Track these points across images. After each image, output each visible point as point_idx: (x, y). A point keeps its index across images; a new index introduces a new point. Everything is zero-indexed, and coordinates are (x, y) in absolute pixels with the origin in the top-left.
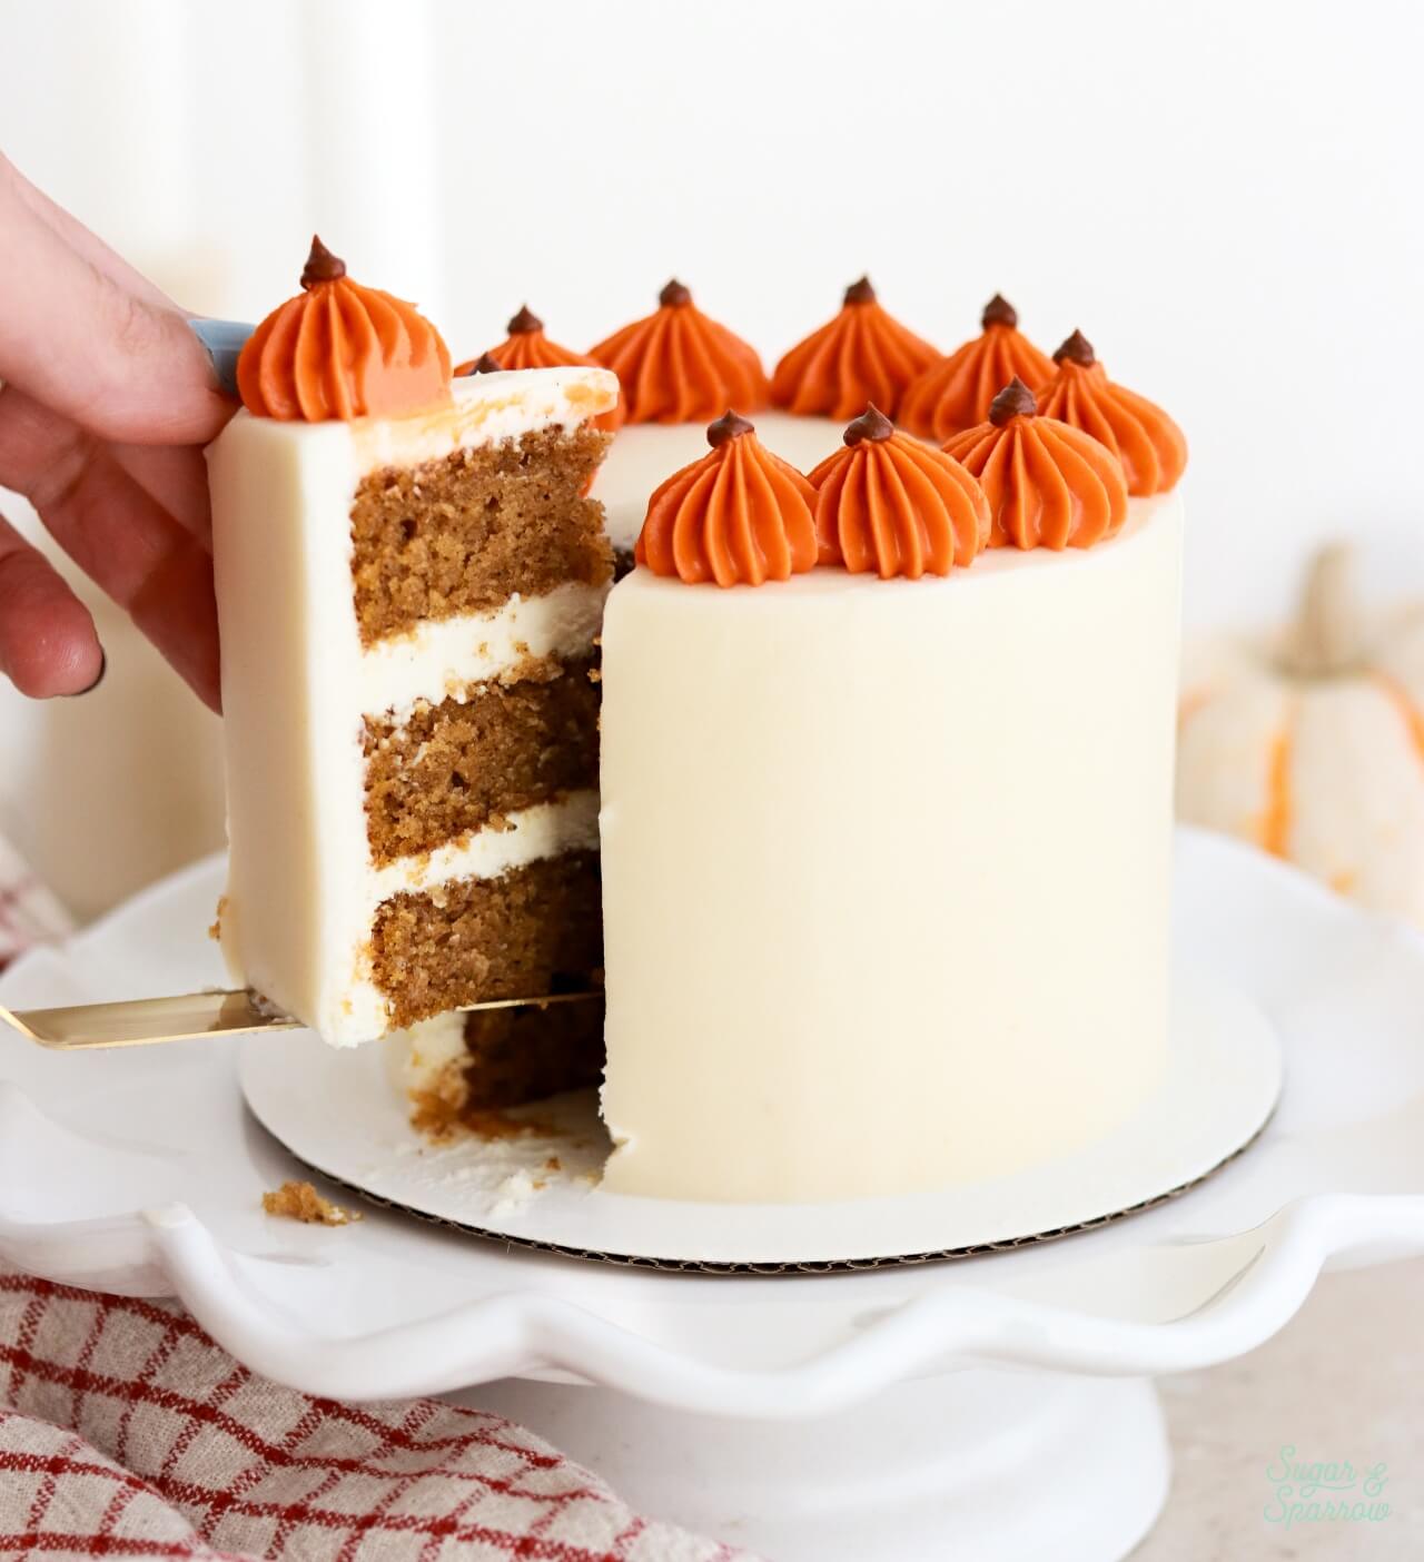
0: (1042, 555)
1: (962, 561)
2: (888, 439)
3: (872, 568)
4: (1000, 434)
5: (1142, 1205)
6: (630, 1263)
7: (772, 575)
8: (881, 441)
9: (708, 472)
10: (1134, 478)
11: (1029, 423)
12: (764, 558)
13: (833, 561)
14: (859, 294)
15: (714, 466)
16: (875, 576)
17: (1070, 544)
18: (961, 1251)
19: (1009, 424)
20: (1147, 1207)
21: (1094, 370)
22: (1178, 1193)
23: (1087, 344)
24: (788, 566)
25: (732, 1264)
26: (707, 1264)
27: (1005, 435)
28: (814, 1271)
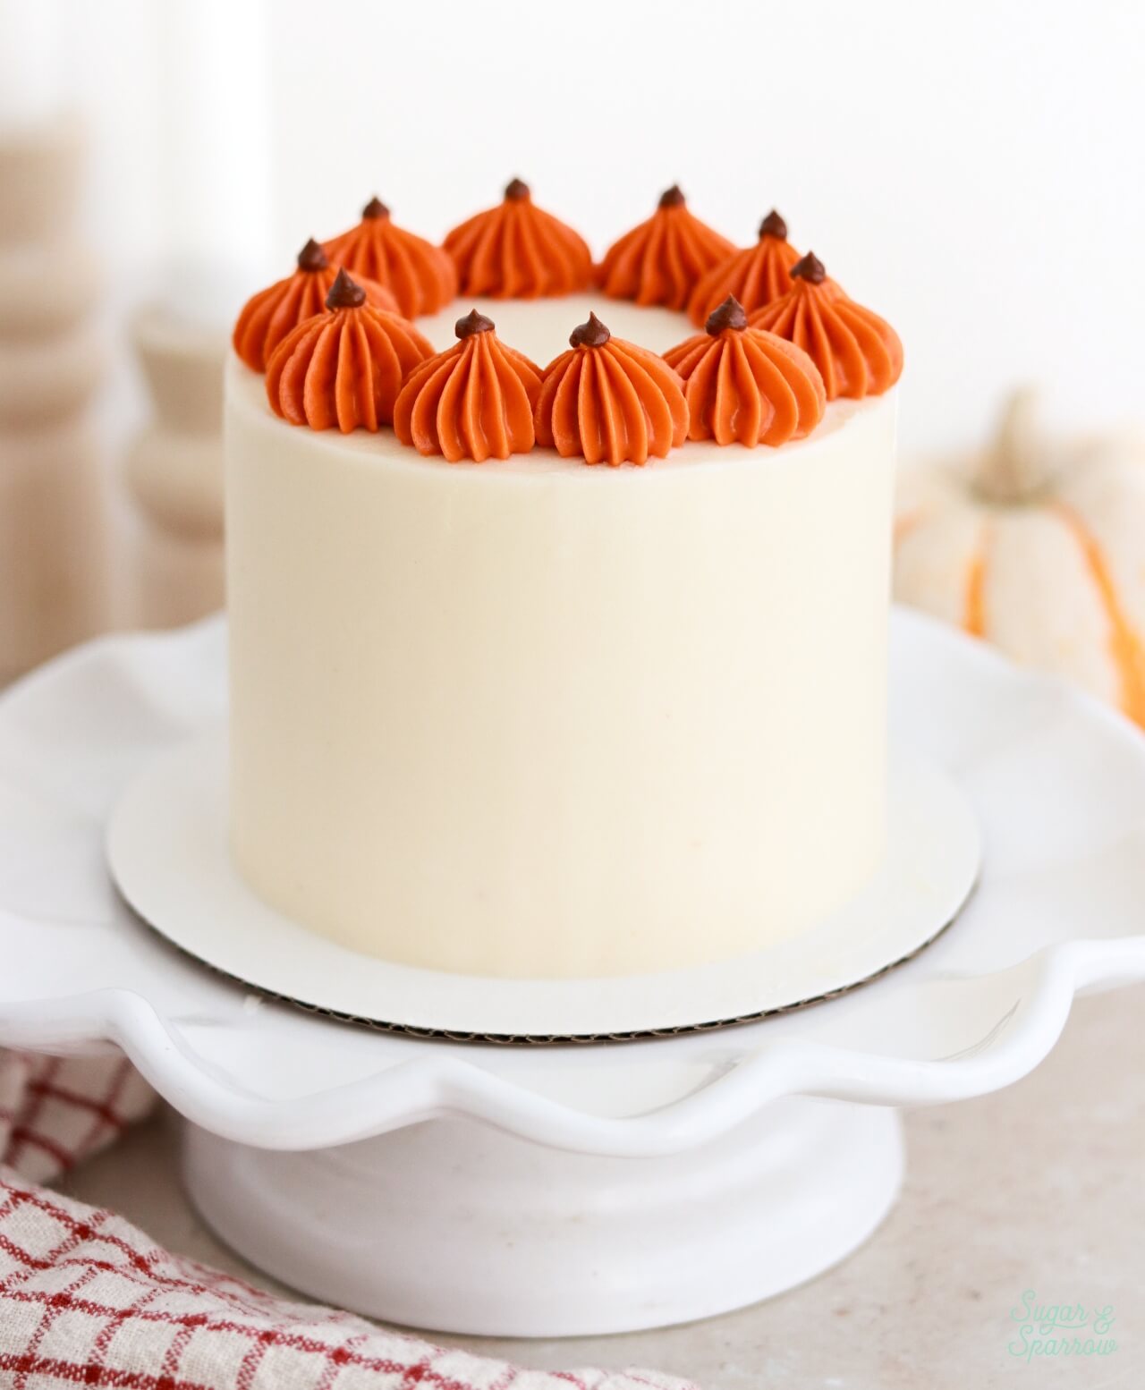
0: (736, 452)
1: (657, 452)
2: (603, 345)
3: (578, 453)
4: (713, 343)
5: (797, 1005)
6: (350, 1020)
7: (493, 453)
8: (598, 347)
9: (449, 361)
10: (845, 383)
11: (738, 336)
12: (486, 440)
13: (545, 444)
14: (672, 199)
15: (455, 357)
16: (581, 461)
17: (762, 441)
18: (627, 1035)
19: (721, 335)
20: (802, 1006)
21: (824, 286)
22: (834, 995)
23: (820, 264)
24: (506, 447)
25: (430, 1030)
26: (411, 1028)
27: (716, 344)
28: (498, 1041)
